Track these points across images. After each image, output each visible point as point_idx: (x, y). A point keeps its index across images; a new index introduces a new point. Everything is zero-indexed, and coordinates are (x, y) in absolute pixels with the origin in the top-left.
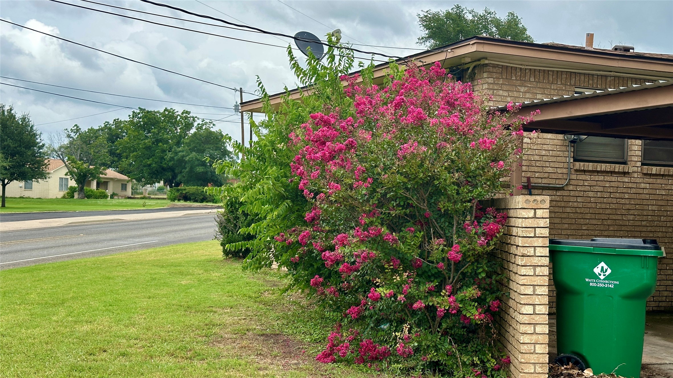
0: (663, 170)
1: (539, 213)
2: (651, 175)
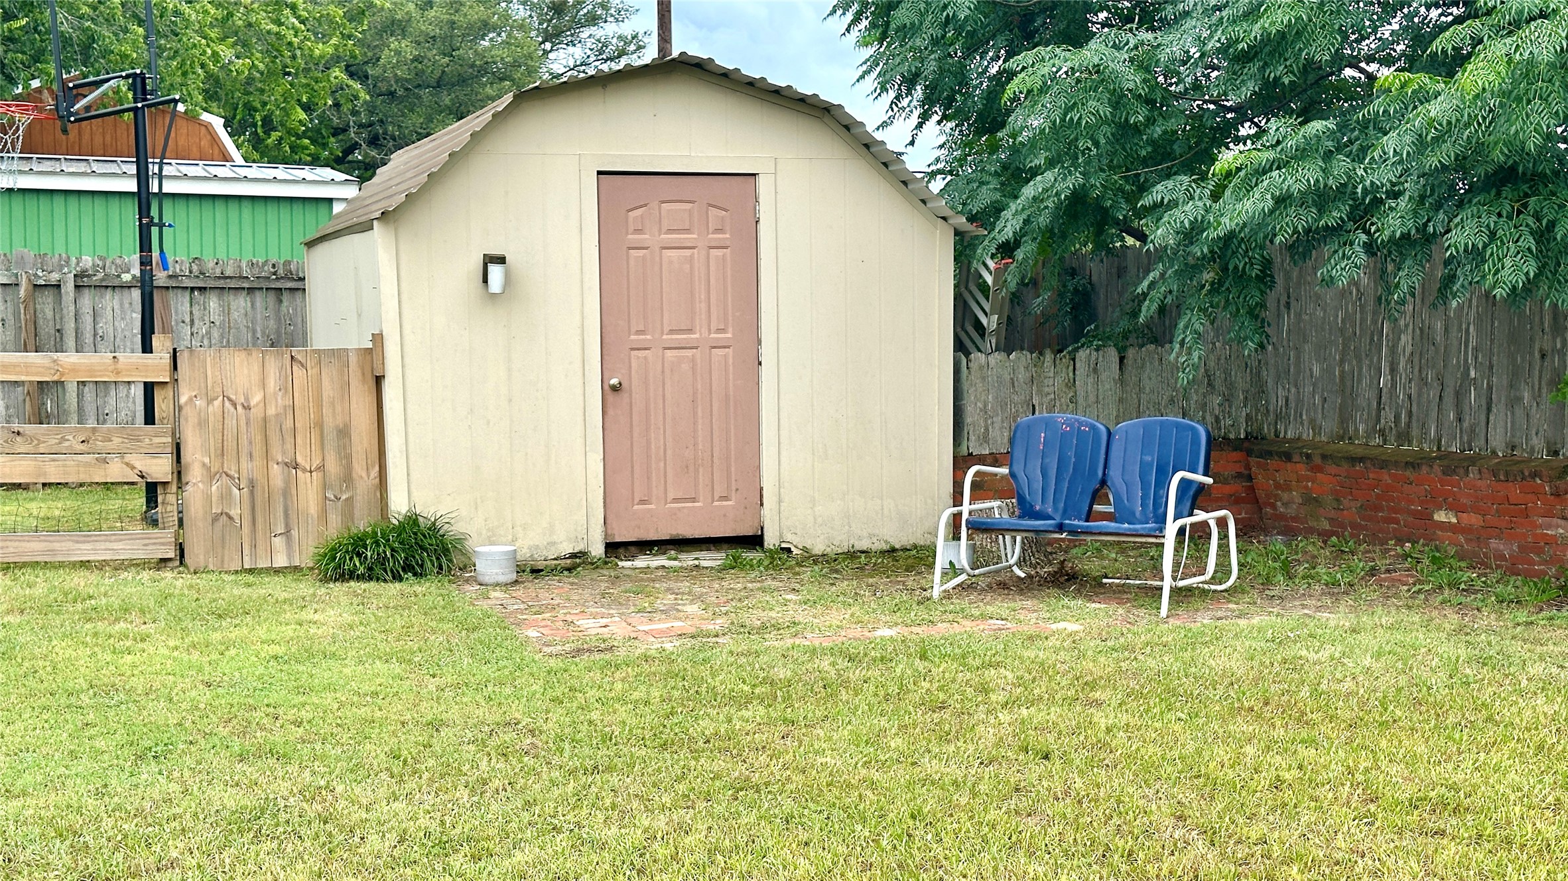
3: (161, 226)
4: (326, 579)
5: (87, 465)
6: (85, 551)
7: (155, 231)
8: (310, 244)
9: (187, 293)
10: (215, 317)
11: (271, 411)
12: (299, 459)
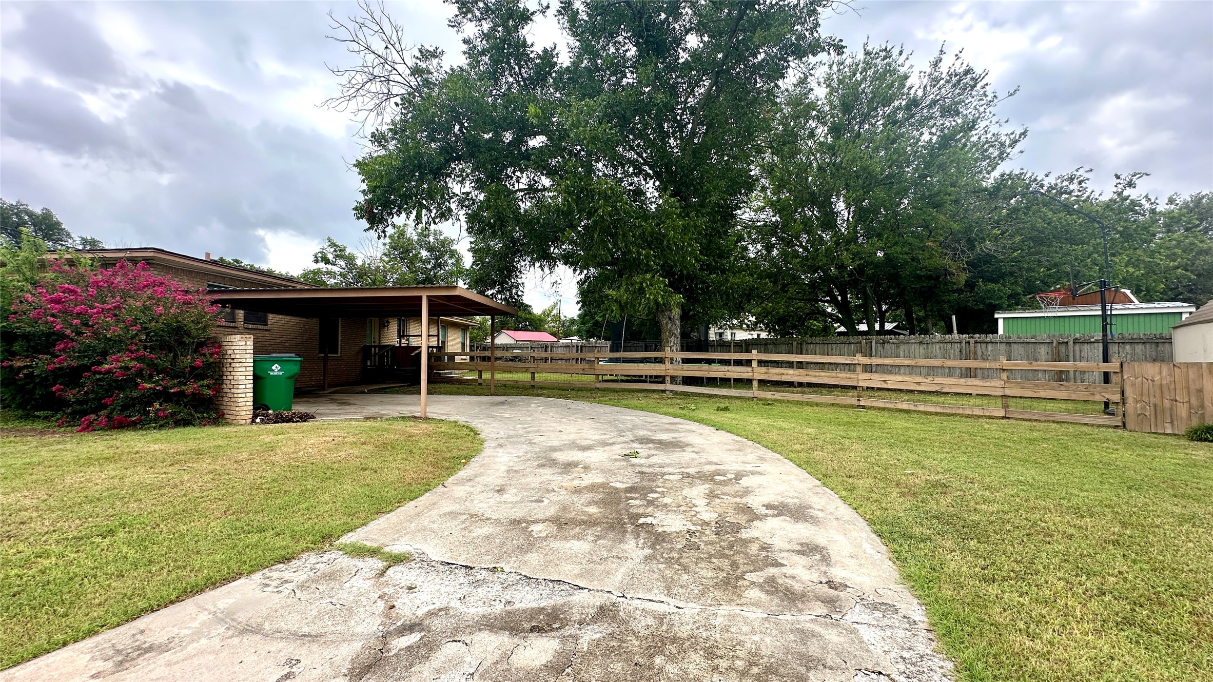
0: (255, 326)
1: (248, 343)
2: (249, 329)
3: (1111, 324)
4: (1192, 440)
5: (1087, 395)
6: (1086, 421)
7: (1108, 326)
8: (1175, 328)
9: (1117, 345)
10: (1129, 352)
11: (1164, 382)
12: (1177, 398)
